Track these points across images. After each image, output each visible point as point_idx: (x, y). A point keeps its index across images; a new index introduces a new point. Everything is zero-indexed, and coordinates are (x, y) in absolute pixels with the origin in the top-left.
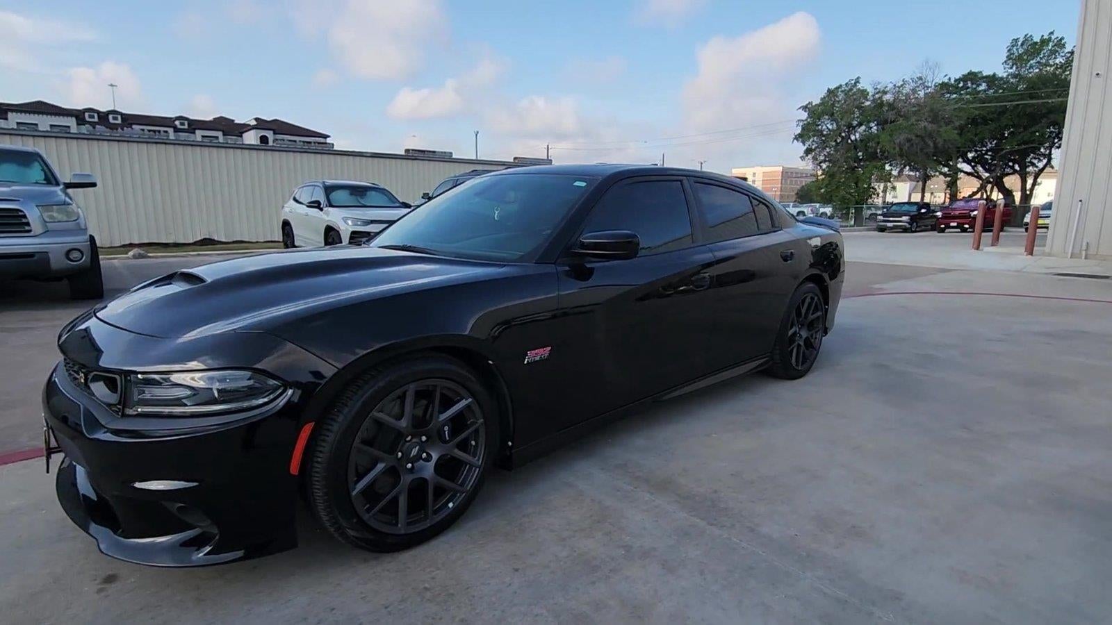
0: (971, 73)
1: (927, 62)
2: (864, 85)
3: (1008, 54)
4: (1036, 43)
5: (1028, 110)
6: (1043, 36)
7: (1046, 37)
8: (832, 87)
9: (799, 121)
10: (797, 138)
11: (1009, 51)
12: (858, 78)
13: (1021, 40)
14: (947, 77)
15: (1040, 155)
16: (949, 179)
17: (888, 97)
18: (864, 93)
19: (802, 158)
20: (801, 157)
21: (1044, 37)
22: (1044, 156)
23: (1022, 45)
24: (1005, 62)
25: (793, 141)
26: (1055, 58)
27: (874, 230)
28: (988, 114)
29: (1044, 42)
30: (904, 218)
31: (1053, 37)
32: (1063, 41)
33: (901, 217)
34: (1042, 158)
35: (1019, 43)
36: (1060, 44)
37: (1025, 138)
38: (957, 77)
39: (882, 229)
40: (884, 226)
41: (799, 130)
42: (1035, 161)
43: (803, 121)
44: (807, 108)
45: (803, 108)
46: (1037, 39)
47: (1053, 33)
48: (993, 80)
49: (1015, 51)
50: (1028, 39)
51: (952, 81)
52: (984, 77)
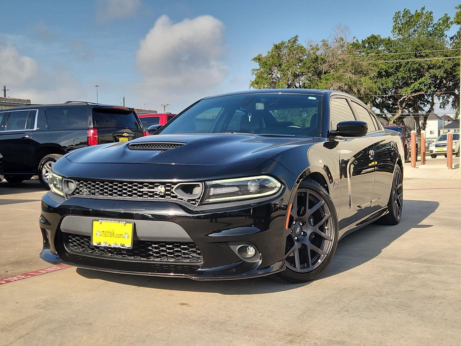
0: (374, 37)
3: (394, 23)
6: (416, 11)
7: (419, 11)
8: (277, 43)
9: (253, 70)
11: (395, 21)
12: (297, 36)
13: (402, 13)
14: (356, 39)
15: (425, 101)
17: (320, 53)
18: (302, 50)
21: (418, 12)
22: (428, 102)
23: (404, 16)
25: (250, 87)
26: (428, 27)
28: (389, 69)
29: (418, 15)
31: (424, 12)
32: (432, 16)
34: (426, 104)
35: (401, 15)
36: (430, 17)
37: (416, 88)
41: (253, 78)
42: (422, 106)
43: (257, 70)
44: (258, 59)
45: (255, 59)
46: (413, 13)
47: (423, 9)
48: (388, 43)
49: (399, 22)
50: (406, 12)
51: (360, 42)
52: (382, 41)
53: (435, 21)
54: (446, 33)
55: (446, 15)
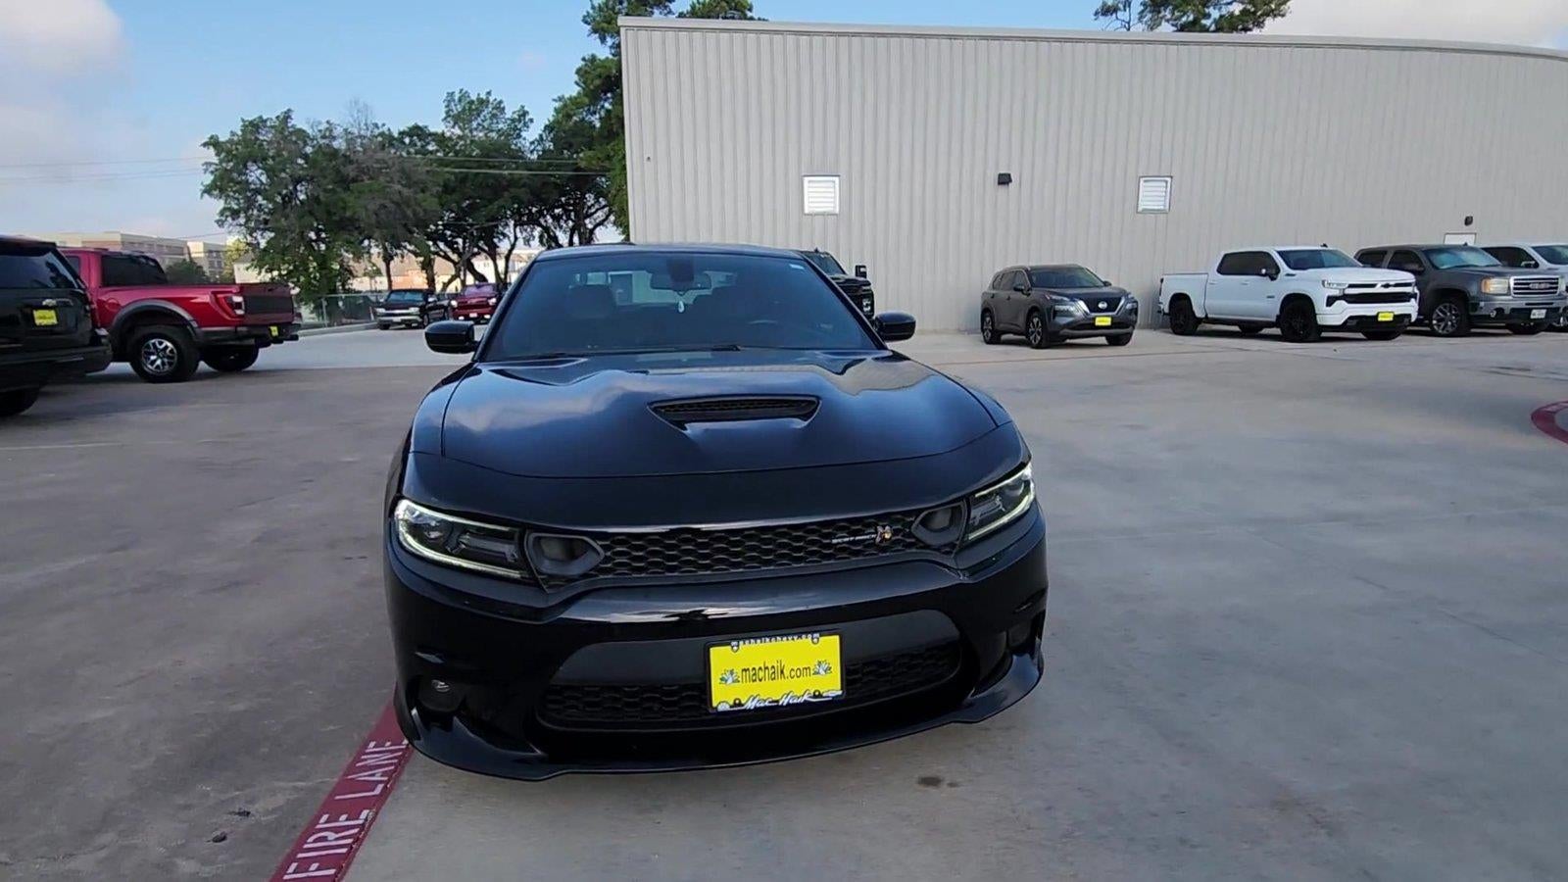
0: (417, 127)
1: (356, 103)
2: (298, 122)
3: (447, 109)
4: (472, 102)
5: (491, 181)
6: (479, 95)
8: (251, 118)
9: (206, 163)
10: (208, 190)
11: (447, 106)
12: (289, 110)
13: (457, 95)
14: (388, 128)
16: (421, 259)
17: (339, 144)
18: (301, 134)
19: (221, 223)
20: (217, 222)
21: (482, 97)
23: (460, 100)
24: (445, 119)
26: (497, 123)
27: (374, 328)
29: (483, 103)
30: (413, 310)
31: (491, 99)
32: (502, 106)
33: (407, 308)
35: (456, 98)
36: (500, 108)
38: (401, 130)
39: (385, 326)
40: (388, 321)
41: (209, 179)
43: (214, 164)
44: (213, 143)
45: (205, 145)
46: (474, 97)
47: (489, 93)
48: (440, 139)
49: (454, 108)
50: (464, 95)
51: (396, 135)
52: (431, 134)
53: (509, 114)
54: (524, 134)
55: (523, 107)
